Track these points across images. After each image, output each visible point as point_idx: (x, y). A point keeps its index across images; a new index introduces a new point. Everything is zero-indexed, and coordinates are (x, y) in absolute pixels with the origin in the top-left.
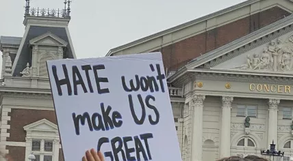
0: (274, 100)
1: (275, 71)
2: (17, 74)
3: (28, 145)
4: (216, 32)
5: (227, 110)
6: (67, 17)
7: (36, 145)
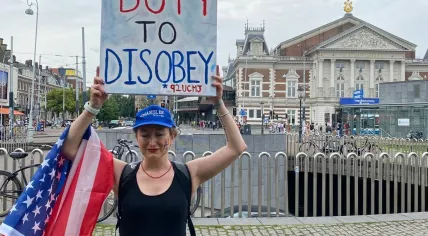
0: (353, 60)
1: (354, 48)
2: (245, 54)
3: (250, 83)
4: (323, 34)
5: (333, 65)
6: (263, 30)
7: (253, 82)
